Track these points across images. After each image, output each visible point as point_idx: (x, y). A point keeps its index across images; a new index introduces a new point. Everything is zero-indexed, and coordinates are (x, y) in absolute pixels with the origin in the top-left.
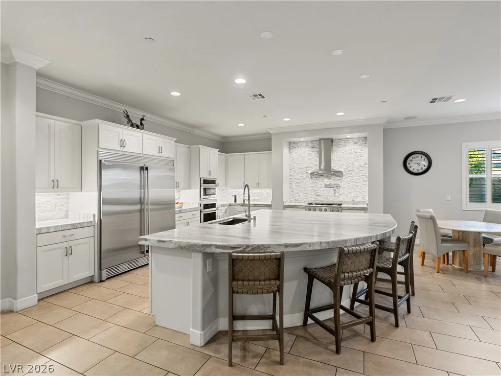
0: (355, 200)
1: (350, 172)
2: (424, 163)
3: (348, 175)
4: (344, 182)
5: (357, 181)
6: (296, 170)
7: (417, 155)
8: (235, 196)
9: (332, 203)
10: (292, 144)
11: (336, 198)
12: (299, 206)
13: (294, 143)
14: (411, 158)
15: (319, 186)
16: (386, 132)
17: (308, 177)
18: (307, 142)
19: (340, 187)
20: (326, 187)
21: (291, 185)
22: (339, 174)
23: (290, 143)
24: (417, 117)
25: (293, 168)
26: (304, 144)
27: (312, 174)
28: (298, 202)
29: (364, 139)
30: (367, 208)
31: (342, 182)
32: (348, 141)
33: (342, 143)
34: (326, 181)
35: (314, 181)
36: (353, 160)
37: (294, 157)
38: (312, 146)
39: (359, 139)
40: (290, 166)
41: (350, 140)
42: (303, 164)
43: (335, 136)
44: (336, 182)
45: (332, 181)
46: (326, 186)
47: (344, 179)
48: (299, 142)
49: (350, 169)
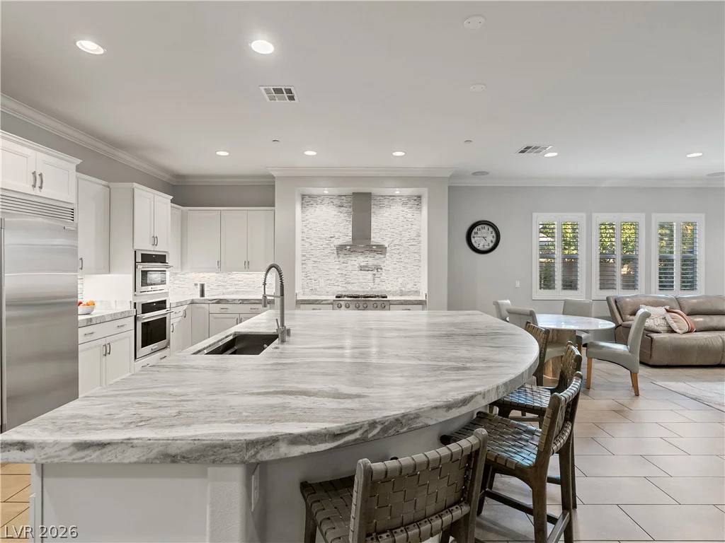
0: (403, 289)
1: (397, 247)
2: (491, 238)
3: (394, 251)
4: (388, 262)
5: (407, 260)
6: (313, 242)
7: (483, 226)
8: (202, 286)
9: (369, 294)
10: (307, 199)
11: (375, 286)
12: (322, 301)
13: (310, 196)
14: (475, 230)
15: (350, 268)
16: (452, 190)
17: (333, 253)
18: (331, 197)
19: (381, 269)
20: (361, 270)
21: (304, 266)
22: (381, 249)
23: (303, 196)
24: (487, 173)
25: (307, 238)
26: (327, 200)
27: (341, 248)
28: (315, 294)
29: (416, 198)
30: (425, 301)
31: (384, 262)
32: (393, 199)
33: (386, 202)
34: (361, 260)
35: (342, 260)
36: (401, 229)
37: (311, 220)
38: (339, 203)
39: (409, 197)
40: (304, 235)
41: (398, 199)
42: (323, 232)
43: (374, 190)
44: (375, 262)
45: (370, 260)
46: (362, 268)
47: (387, 258)
48: (319, 196)
49: (396, 242)
